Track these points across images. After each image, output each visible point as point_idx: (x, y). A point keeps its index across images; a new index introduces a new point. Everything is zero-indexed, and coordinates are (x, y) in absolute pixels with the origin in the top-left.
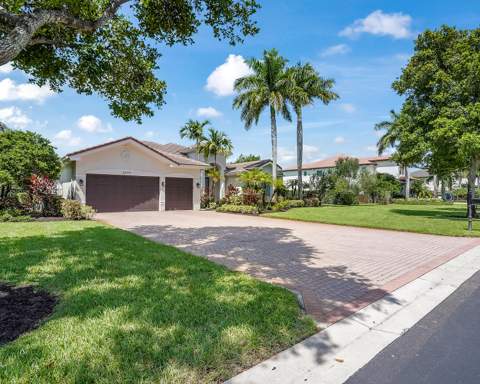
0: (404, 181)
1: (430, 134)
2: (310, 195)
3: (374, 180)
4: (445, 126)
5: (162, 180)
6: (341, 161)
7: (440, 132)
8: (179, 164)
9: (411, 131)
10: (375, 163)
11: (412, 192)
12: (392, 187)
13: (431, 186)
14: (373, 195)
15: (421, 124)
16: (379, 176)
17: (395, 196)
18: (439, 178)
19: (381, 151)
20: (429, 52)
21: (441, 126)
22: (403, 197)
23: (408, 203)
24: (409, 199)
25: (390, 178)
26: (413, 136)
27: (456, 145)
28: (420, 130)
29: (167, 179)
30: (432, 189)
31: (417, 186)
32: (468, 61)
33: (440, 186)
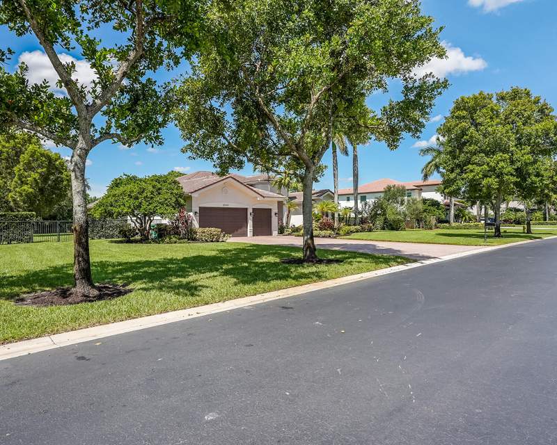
0: (449, 206)
1: (464, 176)
2: (363, 221)
3: (421, 206)
4: (474, 171)
5: (250, 211)
6: (389, 188)
7: (471, 176)
8: (264, 197)
9: (452, 171)
10: (420, 188)
11: (457, 217)
12: (437, 212)
13: (474, 211)
14: (419, 221)
15: (458, 166)
16: (425, 201)
17: (440, 221)
18: (482, 203)
19: (426, 177)
20: (464, 113)
21: (472, 171)
22: (447, 222)
23: (453, 228)
24: (454, 224)
25: (435, 204)
26: (453, 176)
27: (481, 186)
28: (458, 171)
29: (253, 209)
30: (476, 214)
31: (461, 211)
32: (489, 126)
33: (483, 210)
